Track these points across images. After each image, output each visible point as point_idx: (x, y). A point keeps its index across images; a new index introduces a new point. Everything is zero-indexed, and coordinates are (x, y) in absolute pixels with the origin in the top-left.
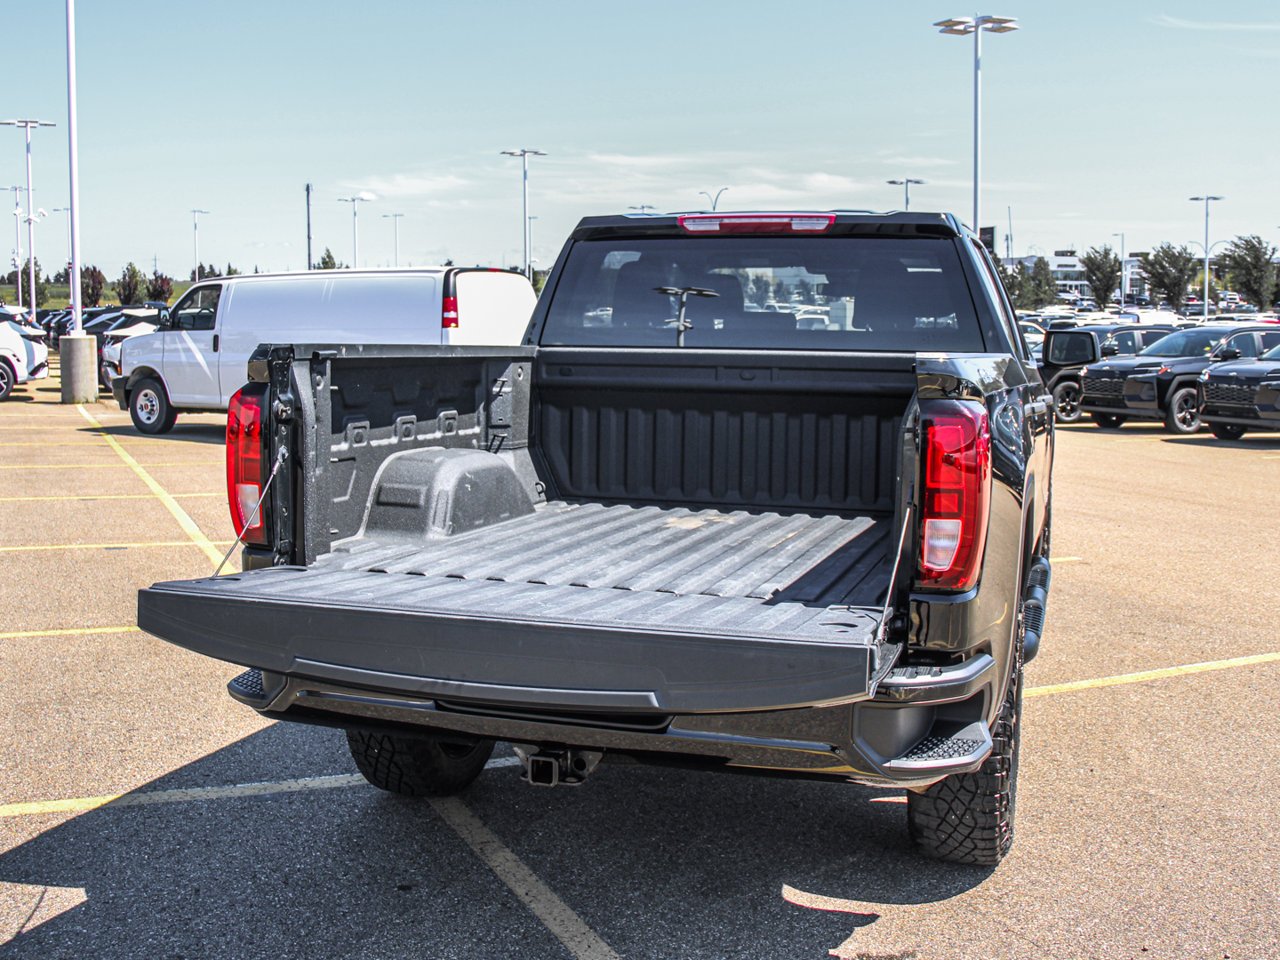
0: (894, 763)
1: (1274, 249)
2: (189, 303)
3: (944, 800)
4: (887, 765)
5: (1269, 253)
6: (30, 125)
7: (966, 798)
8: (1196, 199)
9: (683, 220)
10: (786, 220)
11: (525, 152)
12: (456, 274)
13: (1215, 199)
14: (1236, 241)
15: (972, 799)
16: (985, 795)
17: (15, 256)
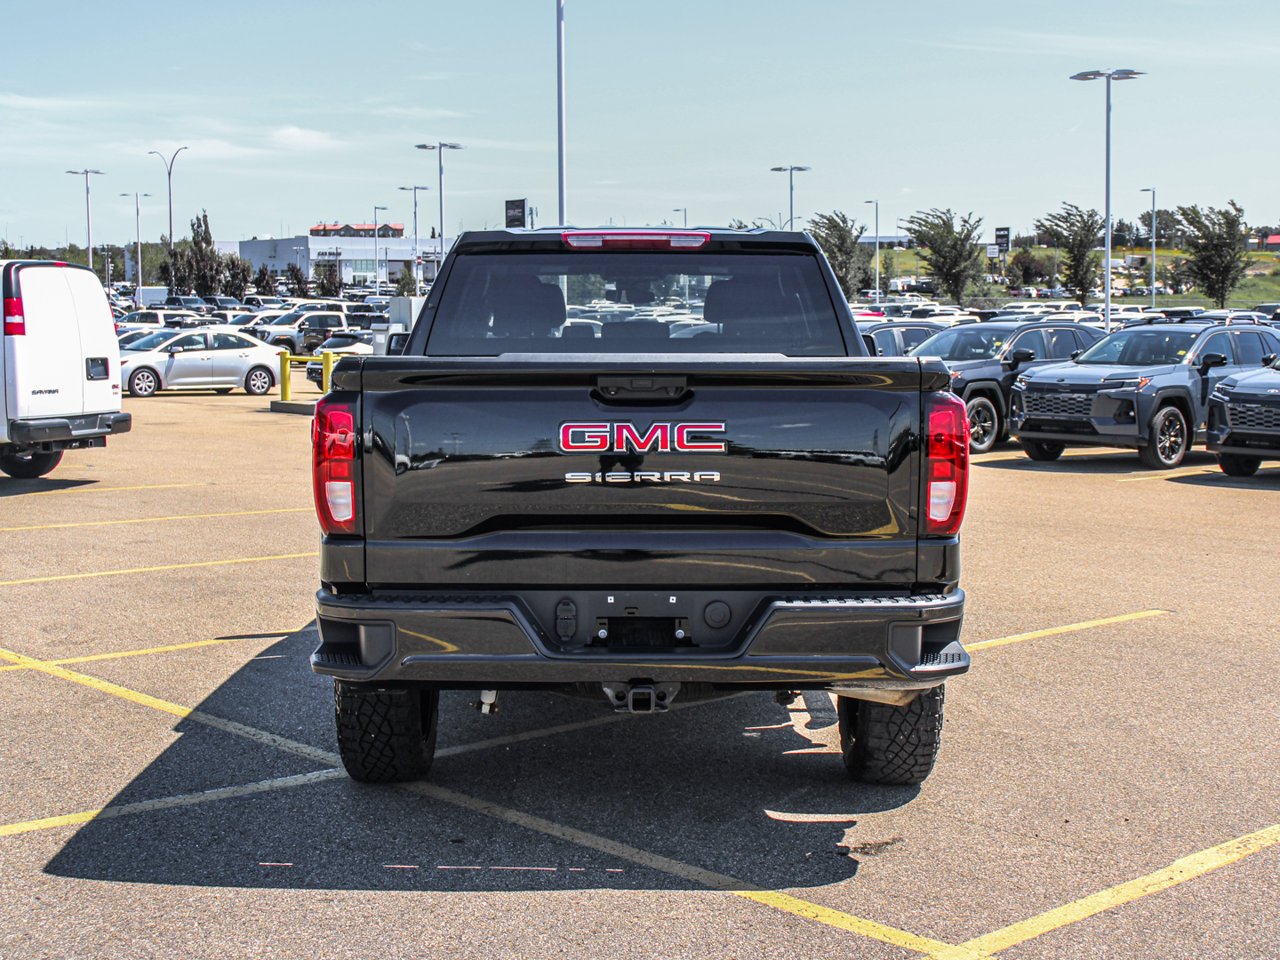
0: (918, 668)
1: (862, 228)
3: (895, 723)
4: (913, 670)
5: (855, 233)
8: (779, 169)
10: (664, 238)
12: (18, 270)
13: (800, 169)
14: (817, 219)
15: (918, 721)
16: (928, 716)
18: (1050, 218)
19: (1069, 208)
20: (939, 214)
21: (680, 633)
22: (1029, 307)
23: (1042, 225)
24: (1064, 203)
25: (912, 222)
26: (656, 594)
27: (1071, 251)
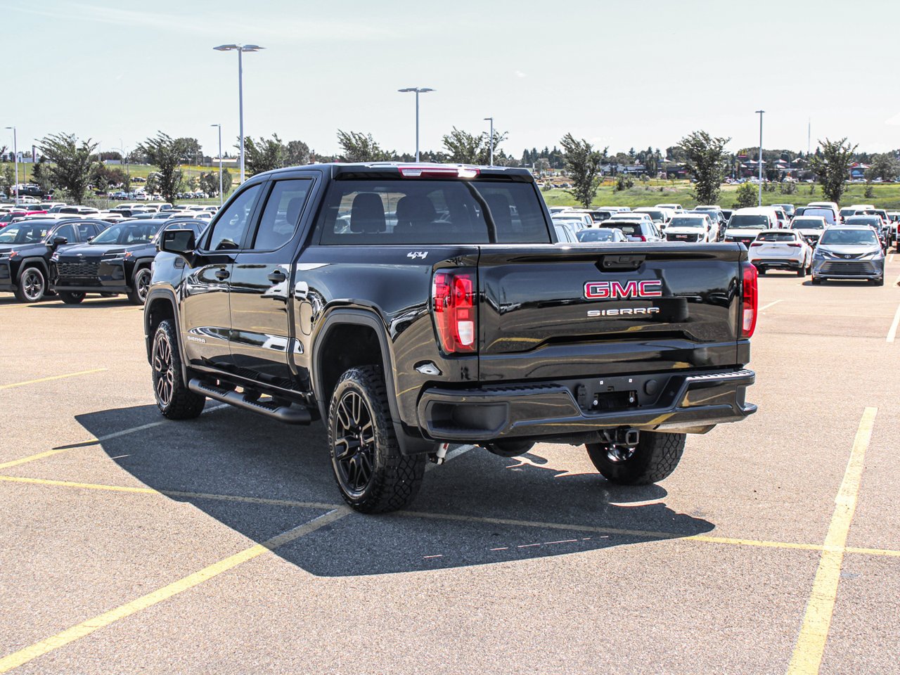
4: (744, 410)
18: (148, 141)
19: (162, 135)
20: (65, 137)
21: (632, 400)
22: (134, 207)
23: (142, 147)
24: (160, 132)
25: (44, 142)
26: (623, 378)
27: (162, 167)
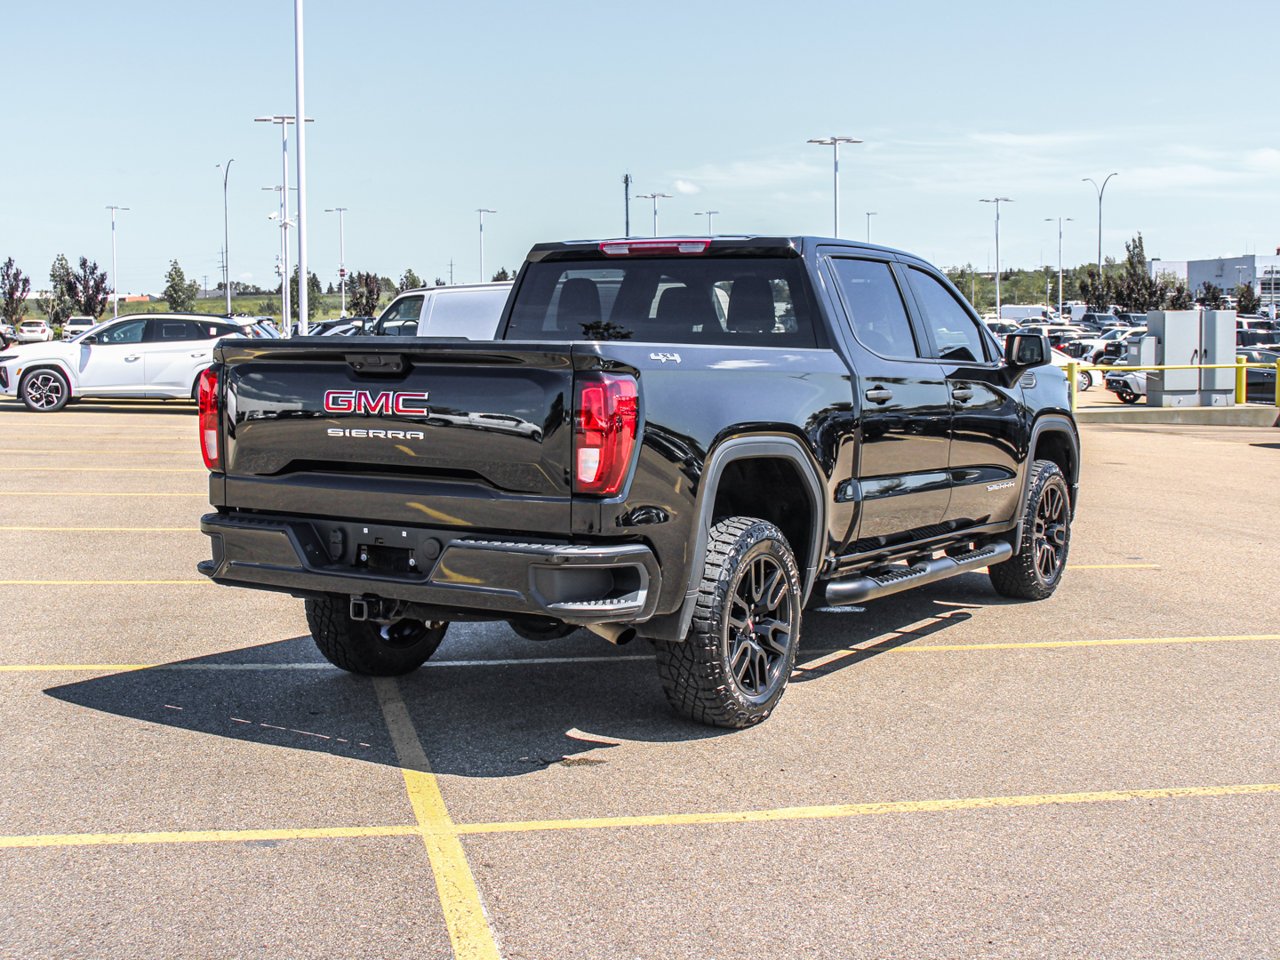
2: (394, 314)
4: (550, 606)
6: (287, 120)
7: (688, 665)
9: (604, 245)
10: (675, 245)
11: (836, 140)
17: (279, 263)
21: (412, 562)
26: (394, 528)
